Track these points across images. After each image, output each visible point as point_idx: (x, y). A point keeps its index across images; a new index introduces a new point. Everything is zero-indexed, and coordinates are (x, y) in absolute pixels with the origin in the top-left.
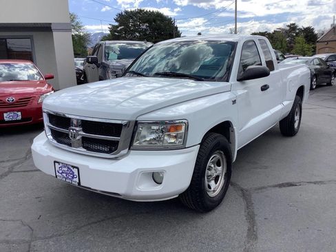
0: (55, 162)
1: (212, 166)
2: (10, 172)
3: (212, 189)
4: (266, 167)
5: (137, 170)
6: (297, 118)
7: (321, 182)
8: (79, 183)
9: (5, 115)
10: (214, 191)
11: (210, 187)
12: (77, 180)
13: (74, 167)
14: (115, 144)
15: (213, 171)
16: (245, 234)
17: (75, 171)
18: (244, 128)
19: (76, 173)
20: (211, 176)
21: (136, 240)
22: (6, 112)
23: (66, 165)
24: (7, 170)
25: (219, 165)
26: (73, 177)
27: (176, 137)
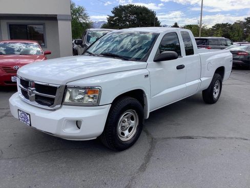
0: (18, 110)
1: (126, 120)
2: (5, 116)
3: (125, 136)
4: (179, 124)
5: (63, 118)
6: (217, 90)
7: (213, 138)
8: (30, 125)
9: (12, 78)
10: (127, 137)
11: (123, 134)
12: (29, 122)
13: (28, 114)
14: (52, 100)
15: (126, 124)
16: (138, 168)
17: (28, 116)
18: (158, 95)
19: (29, 118)
20: (124, 126)
21: (64, 165)
22: (13, 76)
23: (24, 112)
24: (4, 114)
25: (132, 119)
26: (27, 121)
27: (93, 98)
